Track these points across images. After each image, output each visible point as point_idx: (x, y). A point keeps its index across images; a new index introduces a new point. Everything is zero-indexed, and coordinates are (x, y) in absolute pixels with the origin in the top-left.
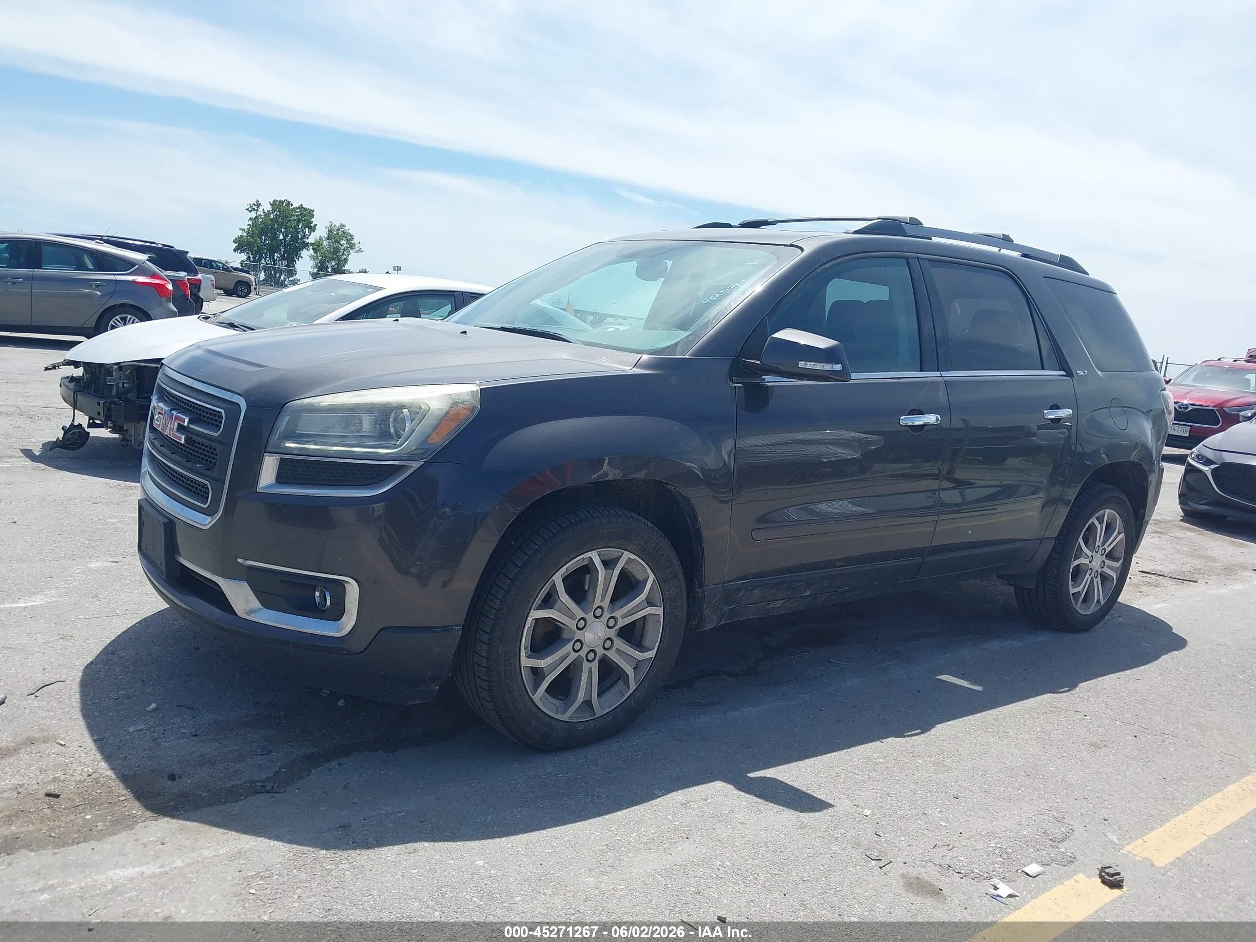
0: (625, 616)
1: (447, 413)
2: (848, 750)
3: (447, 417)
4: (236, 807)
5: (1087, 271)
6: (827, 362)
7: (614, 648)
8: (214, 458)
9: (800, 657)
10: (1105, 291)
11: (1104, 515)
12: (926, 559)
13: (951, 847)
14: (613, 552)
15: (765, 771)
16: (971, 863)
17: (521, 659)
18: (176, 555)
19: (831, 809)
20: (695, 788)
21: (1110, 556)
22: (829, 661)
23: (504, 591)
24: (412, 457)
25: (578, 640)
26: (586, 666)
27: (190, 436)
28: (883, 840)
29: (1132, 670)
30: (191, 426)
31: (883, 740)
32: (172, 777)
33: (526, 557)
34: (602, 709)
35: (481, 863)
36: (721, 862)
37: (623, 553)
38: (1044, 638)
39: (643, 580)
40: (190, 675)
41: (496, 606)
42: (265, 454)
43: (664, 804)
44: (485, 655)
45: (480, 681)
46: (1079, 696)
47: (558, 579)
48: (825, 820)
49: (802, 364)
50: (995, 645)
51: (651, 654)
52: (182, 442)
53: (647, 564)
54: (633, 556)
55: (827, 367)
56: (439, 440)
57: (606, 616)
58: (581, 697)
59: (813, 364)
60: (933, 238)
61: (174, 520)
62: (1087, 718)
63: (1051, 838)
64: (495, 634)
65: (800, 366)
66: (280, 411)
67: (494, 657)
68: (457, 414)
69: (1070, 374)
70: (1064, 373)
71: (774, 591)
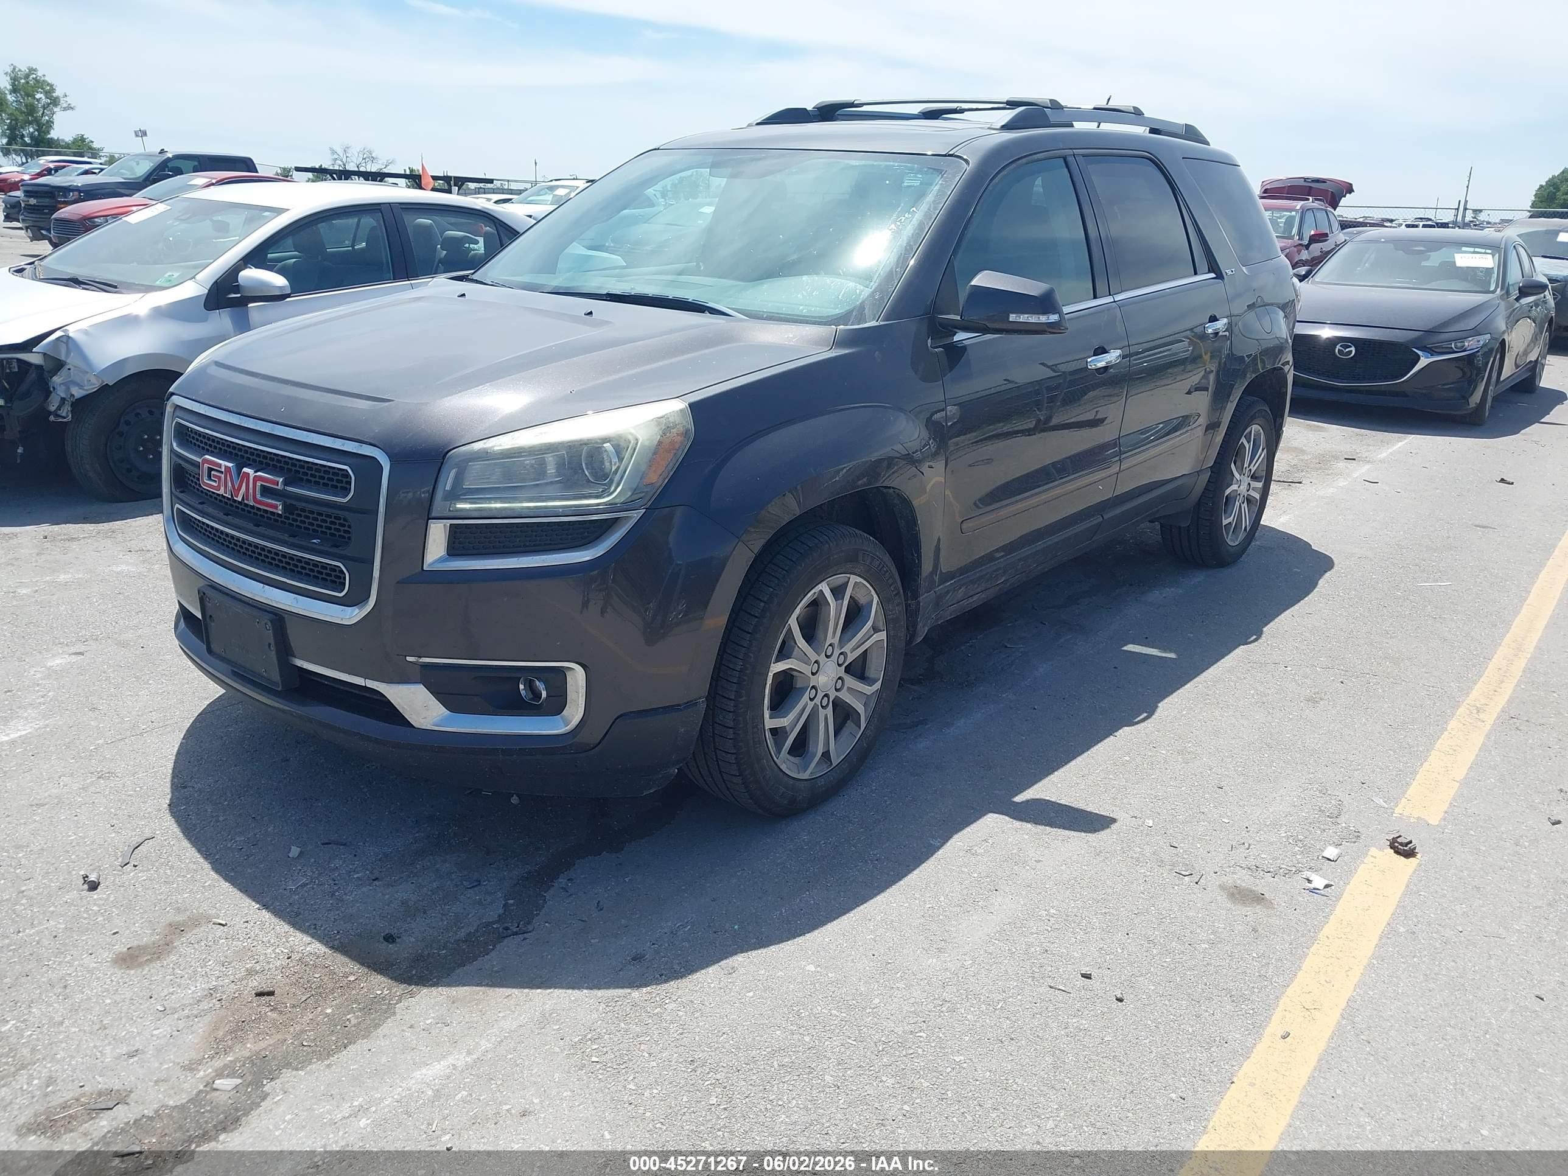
0: (854, 649)
1: (660, 443)
2: (1089, 752)
3: (659, 449)
4: (493, 960)
5: (1208, 140)
6: (1044, 313)
7: (845, 688)
8: (348, 532)
9: (971, 646)
10: (1229, 164)
11: (1251, 431)
12: (1106, 517)
13: (1247, 845)
14: (839, 579)
15: (1024, 793)
16: (1275, 859)
17: (765, 721)
18: (290, 658)
19: (1114, 826)
20: (968, 829)
21: (1254, 477)
22: (1006, 647)
23: (744, 649)
24: (627, 506)
25: (813, 687)
26: (822, 713)
27: (289, 502)
28: (1181, 851)
29: (1299, 604)
30: (289, 489)
31: (1115, 734)
32: (390, 939)
33: (762, 604)
34: (838, 757)
35: (811, 968)
36: (1046, 910)
37: (849, 578)
38: (1199, 577)
39: (868, 603)
40: (305, 799)
41: (738, 668)
42: (430, 521)
43: (949, 855)
44: (731, 724)
45: (724, 754)
46: (1268, 644)
47: (793, 622)
48: (1115, 840)
49: (1013, 317)
50: (1156, 596)
51: (877, 686)
52: (280, 510)
53: (872, 587)
54: (859, 580)
55: (1043, 319)
56: (657, 478)
57: (837, 652)
58: (820, 750)
59: (1026, 316)
60: (1075, 123)
61: (283, 615)
62: (1289, 669)
63: (1328, 814)
64: (741, 700)
65: (1011, 320)
66: (442, 463)
67: (741, 726)
68: (672, 443)
69: (1220, 276)
70: (1214, 275)
71: (976, 586)
